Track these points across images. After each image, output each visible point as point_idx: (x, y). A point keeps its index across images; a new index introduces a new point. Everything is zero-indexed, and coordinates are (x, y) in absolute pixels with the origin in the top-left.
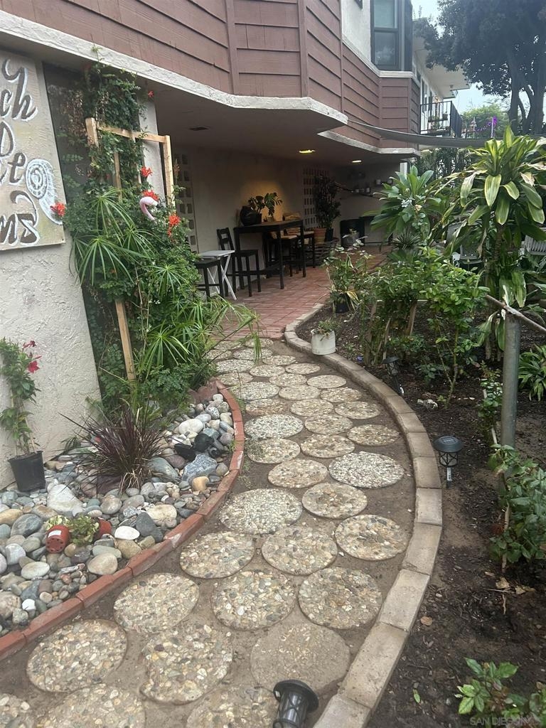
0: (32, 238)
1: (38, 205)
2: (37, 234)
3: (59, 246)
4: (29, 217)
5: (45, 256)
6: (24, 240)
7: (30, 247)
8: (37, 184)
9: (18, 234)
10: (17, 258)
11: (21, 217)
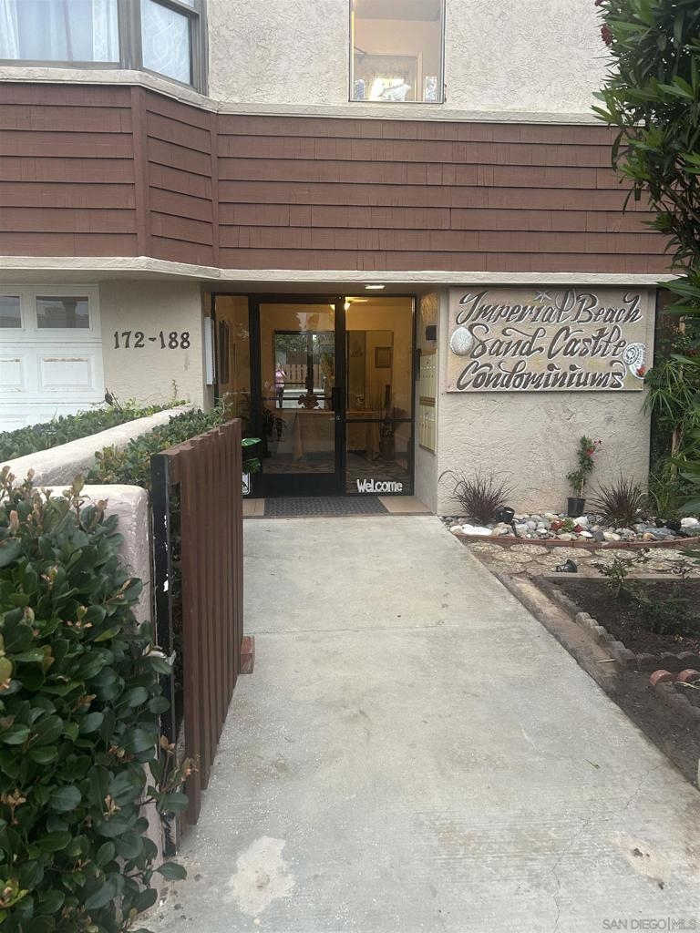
0: (619, 385)
1: (628, 368)
2: (622, 384)
3: (639, 391)
4: (620, 374)
5: (627, 396)
6: (612, 386)
7: (616, 391)
8: (630, 356)
9: (609, 383)
10: (606, 395)
11: (613, 374)
